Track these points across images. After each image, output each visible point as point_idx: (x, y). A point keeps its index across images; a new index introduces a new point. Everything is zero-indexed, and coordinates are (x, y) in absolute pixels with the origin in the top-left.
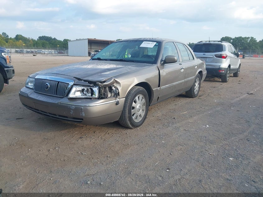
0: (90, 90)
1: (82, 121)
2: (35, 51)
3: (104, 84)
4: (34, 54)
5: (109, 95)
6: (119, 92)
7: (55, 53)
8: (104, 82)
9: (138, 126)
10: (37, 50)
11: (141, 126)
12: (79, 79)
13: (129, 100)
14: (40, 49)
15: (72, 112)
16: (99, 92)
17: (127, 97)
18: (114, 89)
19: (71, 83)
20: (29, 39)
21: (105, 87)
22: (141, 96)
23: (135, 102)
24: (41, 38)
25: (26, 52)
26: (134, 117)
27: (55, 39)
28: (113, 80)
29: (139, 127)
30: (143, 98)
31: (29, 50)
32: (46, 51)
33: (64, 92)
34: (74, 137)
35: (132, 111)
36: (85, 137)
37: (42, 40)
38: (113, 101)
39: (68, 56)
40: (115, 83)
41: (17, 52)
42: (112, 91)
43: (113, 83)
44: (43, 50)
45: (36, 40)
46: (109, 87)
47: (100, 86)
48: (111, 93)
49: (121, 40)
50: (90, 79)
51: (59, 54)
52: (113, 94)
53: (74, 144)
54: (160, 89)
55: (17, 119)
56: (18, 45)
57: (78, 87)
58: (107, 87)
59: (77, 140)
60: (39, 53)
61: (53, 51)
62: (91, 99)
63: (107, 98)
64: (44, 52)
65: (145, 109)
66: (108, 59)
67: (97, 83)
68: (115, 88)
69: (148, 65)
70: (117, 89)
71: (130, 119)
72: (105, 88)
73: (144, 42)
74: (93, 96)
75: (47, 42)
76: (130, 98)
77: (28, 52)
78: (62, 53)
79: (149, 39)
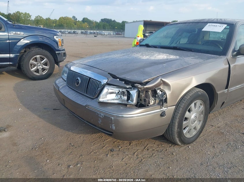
0: (126, 93)
1: (112, 135)
2: (97, 33)
3: (145, 87)
4: (95, 35)
5: (152, 102)
6: (166, 98)
7: (113, 34)
8: (147, 83)
9: (189, 143)
10: (98, 31)
11: (194, 143)
12: (114, 77)
13: (181, 109)
14: (101, 30)
15: (101, 121)
16: (139, 96)
17: (178, 106)
18: (160, 93)
19: (104, 81)
20: (93, 22)
21: (147, 90)
22: (198, 102)
23: (189, 111)
24: (103, 20)
25: (89, 33)
26: (185, 132)
27: (114, 21)
28: (159, 80)
29: (192, 144)
30: (201, 104)
31: (92, 31)
32: (106, 33)
33: (95, 92)
34: (104, 148)
35: (184, 123)
36: (118, 149)
37: (104, 22)
38: (158, 111)
39: (124, 37)
40: (162, 85)
41: (82, 33)
42: (157, 95)
43: (159, 85)
44: (104, 32)
45: (99, 22)
46: (152, 91)
47: (140, 90)
48: (155, 100)
49: (177, 21)
50: (128, 77)
51: (116, 35)
52: (157, 101)
53: (101, 160)
54: (228, 91)
55: (54, 109)
56: (83, 27)
57: (111, 88)
58: (150, 91)
59: (107, 153)
60: (100, 34)
61: (112, 33)
62: (126, 105)
63: (148, 105)
64: (104, 34)
65: (202, 119)
66: (157, 46)
67: (135, 85)
68: (161, 91)
69: (213, 58)
70: (165, 93)
71: (180, 134)
72: (147, 92)
73: (209, 24)
74: (129, 101)
75: (108, 24)
76: (182, 106)
77: (91, 33)
78: (120, 34)
79: (215, 21)
